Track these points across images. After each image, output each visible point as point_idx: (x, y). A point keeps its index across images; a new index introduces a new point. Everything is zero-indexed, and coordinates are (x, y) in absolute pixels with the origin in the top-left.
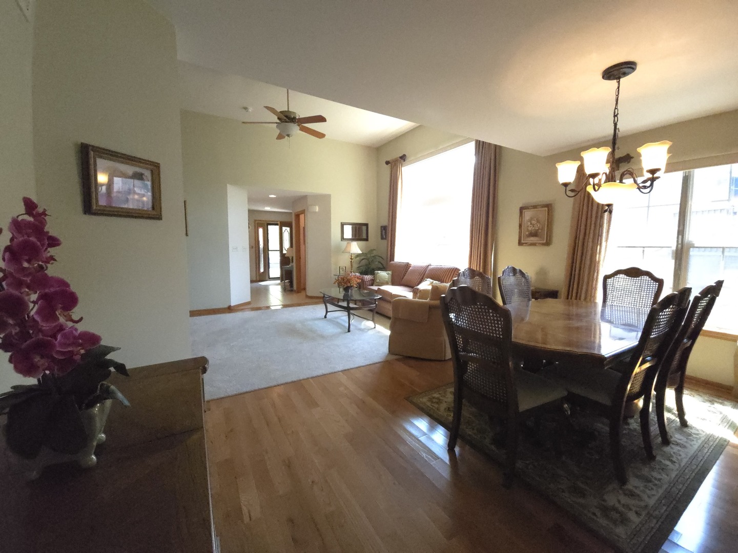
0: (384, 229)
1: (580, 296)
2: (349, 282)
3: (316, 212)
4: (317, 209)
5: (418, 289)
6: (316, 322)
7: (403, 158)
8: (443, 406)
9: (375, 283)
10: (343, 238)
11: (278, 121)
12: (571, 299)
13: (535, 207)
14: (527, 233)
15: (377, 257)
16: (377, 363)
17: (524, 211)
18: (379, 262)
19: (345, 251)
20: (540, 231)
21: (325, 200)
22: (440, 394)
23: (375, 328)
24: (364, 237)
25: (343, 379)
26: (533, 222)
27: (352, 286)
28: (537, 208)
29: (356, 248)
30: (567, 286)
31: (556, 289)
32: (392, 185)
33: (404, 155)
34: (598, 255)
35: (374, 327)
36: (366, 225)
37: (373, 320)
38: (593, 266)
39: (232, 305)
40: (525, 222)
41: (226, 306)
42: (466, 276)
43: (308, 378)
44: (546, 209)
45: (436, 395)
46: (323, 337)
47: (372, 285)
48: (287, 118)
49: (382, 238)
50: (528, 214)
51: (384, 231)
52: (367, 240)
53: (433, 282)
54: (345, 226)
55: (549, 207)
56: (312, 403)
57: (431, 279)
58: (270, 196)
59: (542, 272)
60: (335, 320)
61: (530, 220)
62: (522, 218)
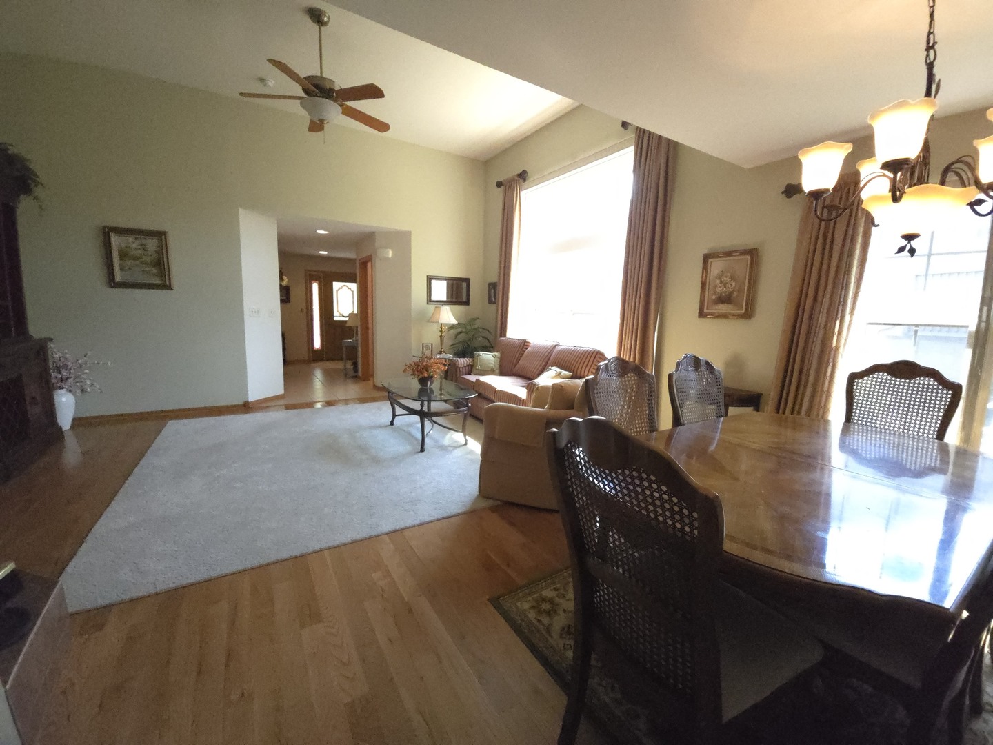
0: (493, 286)
1: (800, 409)
2: (427, 371)
3: (388, 259)
4: (390, 254)
5: (535, 385)
6: (376, 432)
7: (523, 176)
8: (560, 621)
9: (474, 371)
10: (429, 301)
11: (303, 94)
12: (784, 412)
13: (729, 254)
14: (714, 297)
15: (481, 330)
16: (454, 516)
17: (710, 260)
18: (483, 337)
19: (431, 320)
20: (735, 294)
21: (402, 240)
22: (556, 589)
23: (466, 444)
24: (464, 299)
25: (387, 552)
26: (724, 279)
27: (432, 377)
28: (732, 256)
29: (448, 316)
30: (779, 388)
31: (759, 391)
32: (505, 220)
33: (524, 172)
34: (835, 338)
35: (464, 442)
36: (467, 281)
37: (463, 431)
38: (826, 355)
39: (250, 401)
40: (711, 277)
41: (241, 402)
42: (610, 373)
43: (322, 550)
44: (748, 257)
45: (548, 593)
46: (376, 460)
47: (469, 373)
48: (317, 89)
49: (490, 302)
50: (716, 267)
51: (493, 291)
52: (467, 303)
53: (560, 373)
54: (433, 282)
55: (753, 254)
56: (310, 613)
57: (559, 367)
58: (318, 232)
59: (736, 363)
60: (405, 429)
61: (720, 277)
62: (707, 272)
